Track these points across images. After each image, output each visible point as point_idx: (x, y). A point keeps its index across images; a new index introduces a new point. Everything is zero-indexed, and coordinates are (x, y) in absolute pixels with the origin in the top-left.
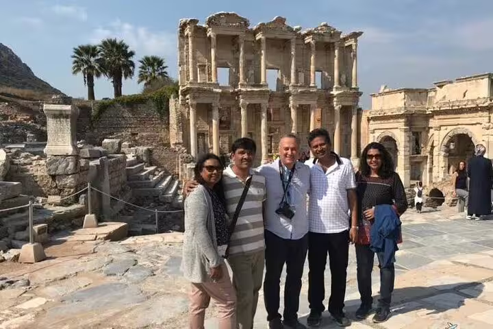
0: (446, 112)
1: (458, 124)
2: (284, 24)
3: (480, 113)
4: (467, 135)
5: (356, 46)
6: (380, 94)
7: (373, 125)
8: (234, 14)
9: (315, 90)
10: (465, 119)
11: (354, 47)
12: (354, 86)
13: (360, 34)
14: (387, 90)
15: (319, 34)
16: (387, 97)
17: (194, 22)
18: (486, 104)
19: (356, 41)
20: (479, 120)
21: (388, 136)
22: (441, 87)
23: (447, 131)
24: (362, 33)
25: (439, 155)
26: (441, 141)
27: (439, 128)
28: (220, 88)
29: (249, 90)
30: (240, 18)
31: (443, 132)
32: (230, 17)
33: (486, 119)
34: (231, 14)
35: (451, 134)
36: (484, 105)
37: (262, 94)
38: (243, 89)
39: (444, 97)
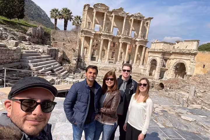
0: (177, 53)
1: (181, 59)
2: (123, 10)
3: (190, 56)
4: (184, 64)
5: (150, 23)
6: (155, 43)
7: (150, 54)
8: (104, 4)
9: (130, 38)
10: (184, 57)
11: (149, 23)
12: (146, 38)
13: (152, 18)
14: (158, 42)
15: (136, 16)
16: (157, 44)
17: (88, 5)
18: (194, 52)
19: (150, 21)
20: (190, 58)
21: (155, 59)
22: (178, 43)
23: (176, 61)
24: (153, 18)
25: (171, 69)
26: (173, 64)
27: (173, 59)
28: (95, 31)
29: (105, 34)
30: (106, 6)
31: (175, 61)
32: (102, 5)
33: (193, 59)
34: (103, 4)
35: (178, 62)
36: (193, 53)
37: (110, 36)
38: (103, 33)
39: (178, 47)
